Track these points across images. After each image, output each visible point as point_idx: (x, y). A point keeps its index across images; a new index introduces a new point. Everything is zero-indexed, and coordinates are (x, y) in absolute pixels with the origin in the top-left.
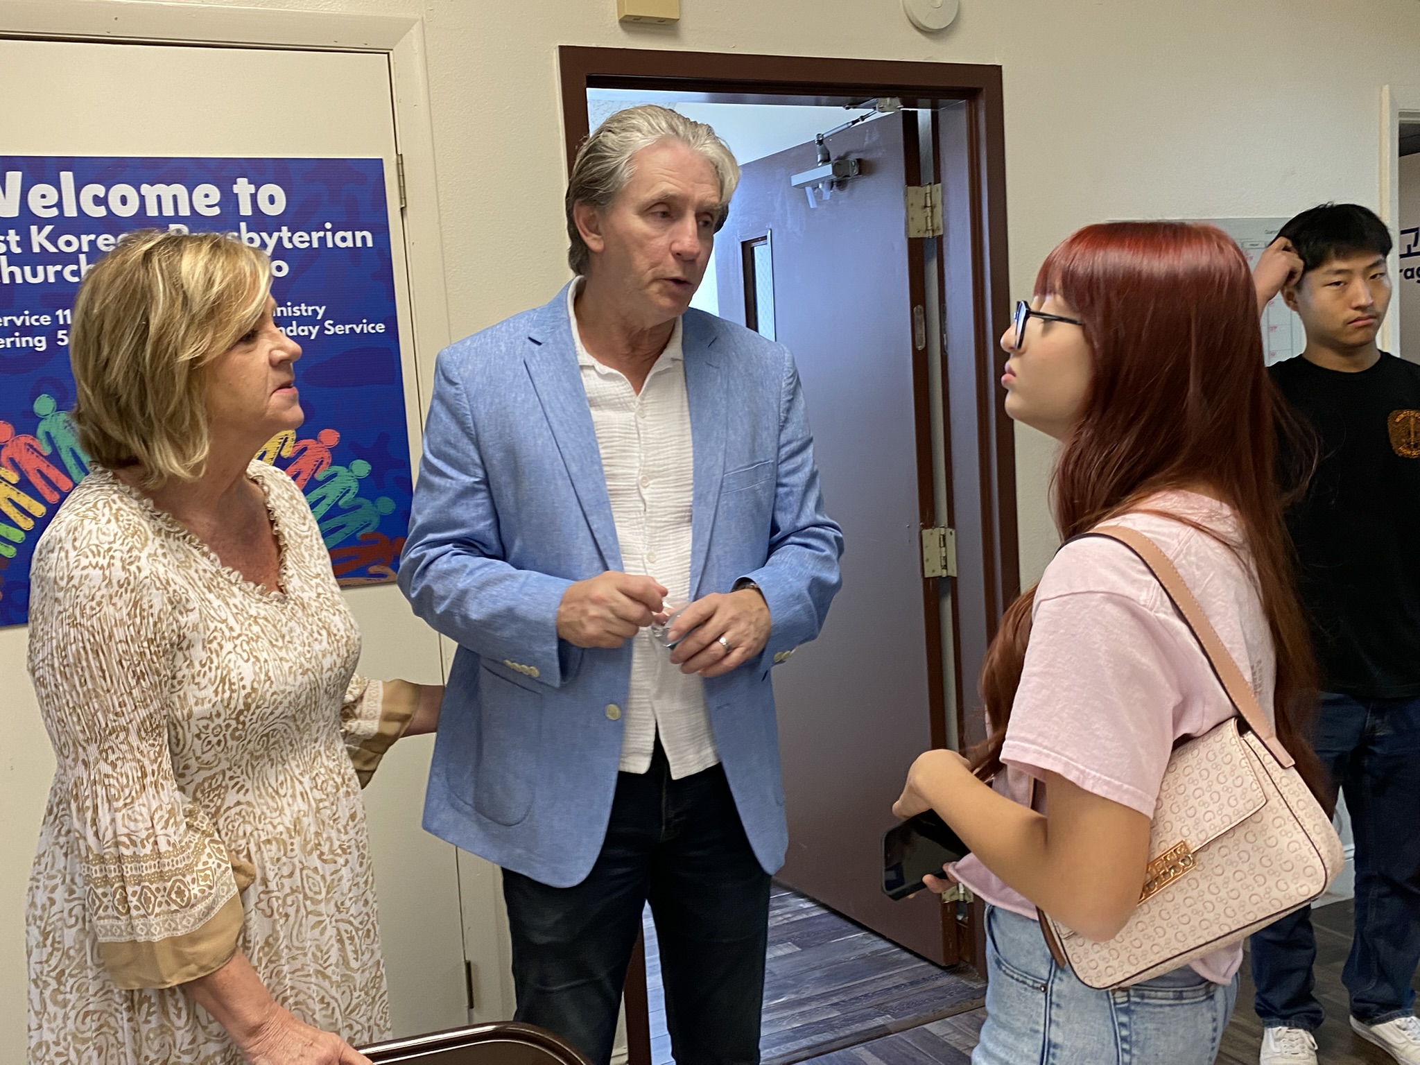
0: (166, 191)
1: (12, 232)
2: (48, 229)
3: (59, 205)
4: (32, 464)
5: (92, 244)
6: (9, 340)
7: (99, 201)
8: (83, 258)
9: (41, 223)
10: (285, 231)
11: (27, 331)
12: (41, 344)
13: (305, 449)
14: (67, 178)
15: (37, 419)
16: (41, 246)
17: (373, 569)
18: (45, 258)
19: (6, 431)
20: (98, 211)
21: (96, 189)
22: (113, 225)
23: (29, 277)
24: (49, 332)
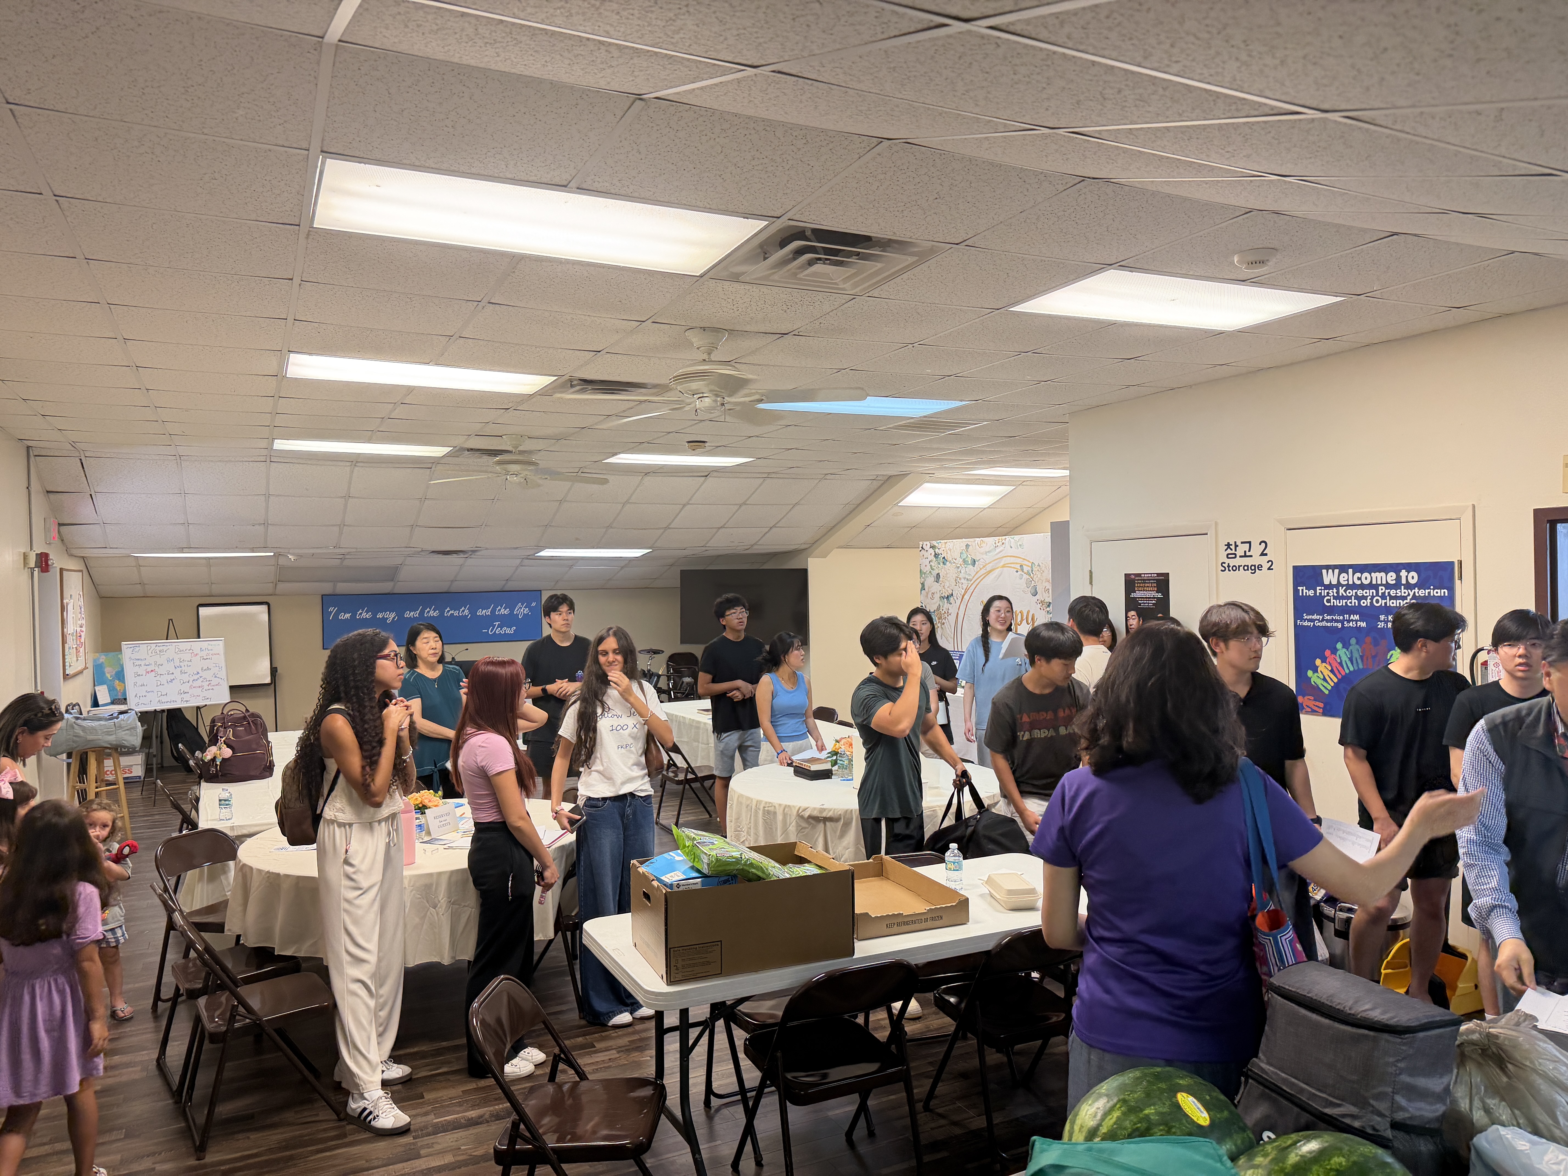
0: (1379, 574)
1: (1334, 589)
2: (1344, 588)
3: (1348, 580)
4: (1334, 664)
5: (1356, 593)
6: (1331, 623)
7: (1359, 579)
8: (1353, 597)
9: (1343, 586)
10: (1416, 590)
11: (1337, 621)
12: (1339, 625)
14: (1350, 571)
15: (1337, 650)
16: (1342, 594)
18: (1343, 597)
19: (1327, 653)
20: (1359, 582)
21: (1358, 575)
22: (1362, 587)
23: (1337, 603)
24: (1342, 622)
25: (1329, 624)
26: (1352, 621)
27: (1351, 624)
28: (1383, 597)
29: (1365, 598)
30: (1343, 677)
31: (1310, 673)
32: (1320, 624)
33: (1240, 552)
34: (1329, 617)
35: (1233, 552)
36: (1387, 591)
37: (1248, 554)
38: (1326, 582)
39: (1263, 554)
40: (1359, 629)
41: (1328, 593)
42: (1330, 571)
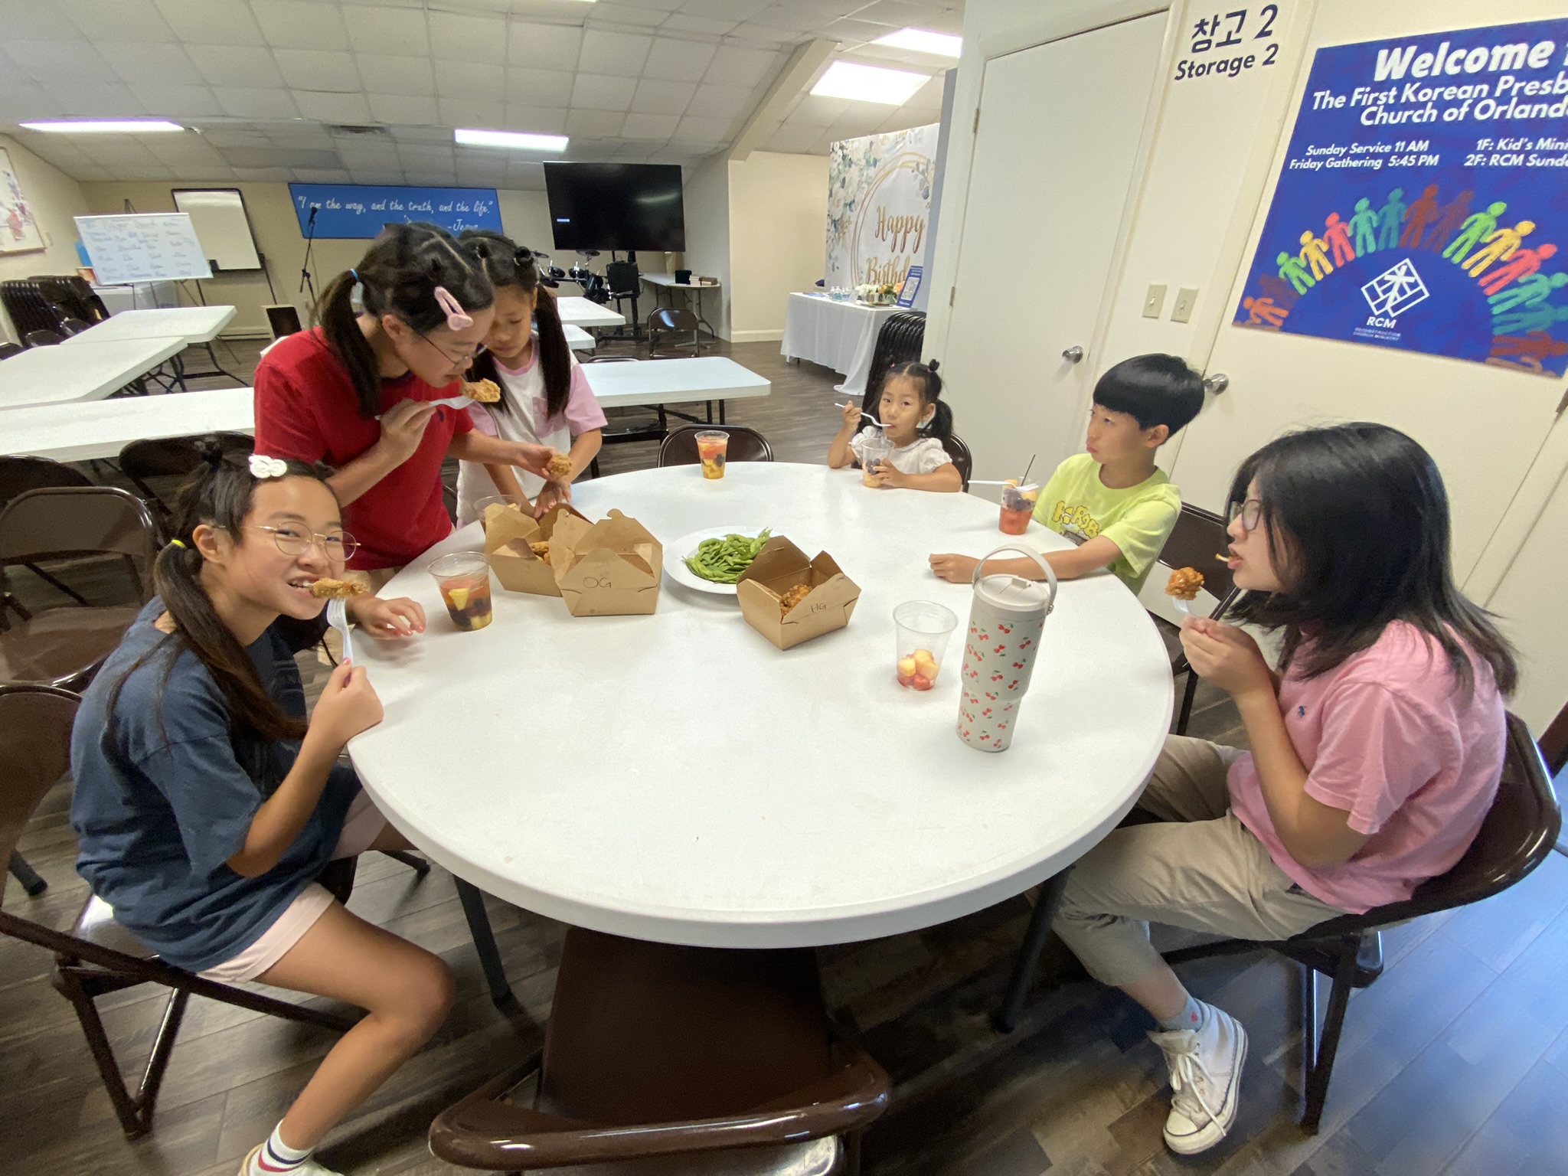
0: (1510, 49)
1: (1394, 89)
2: (1417, 85)
3: (1431, 68)
4: (1339, 240)
5: (1441, 94)
6: (1361, 162)
7: (1460, 62)
8: (1430, 105)
9: (1413, 81)
11: (1375, 156)
12: (1377, 164)
13: (1522, 257)
15: (1353, 213)
16: (1408, 99)
17: (1526, 359)
18: (1408, 105)
19: (1333, 219)
20: (1452, 70)
21: (1461, 53)
22: (1460, 80)
23: (1391, 119)
24: (1386, 157)
25: (1355, 164)
26: (1411, 153)
27: (1404, 162)
28: (1504, 99)
29: (1457, 103)
30: (1348, 265)
31: (1282, 258)
32: (1337, 164)
33: (1220, 35)
34: (1361, 150)
35: (1207, 37)
36: (1518, 85)
37: (1232, 38)
38: (1380, 75)
39: (1263, 34)
40: (1420, 170)
41: (1376, 99)
42: (1397, 51)
